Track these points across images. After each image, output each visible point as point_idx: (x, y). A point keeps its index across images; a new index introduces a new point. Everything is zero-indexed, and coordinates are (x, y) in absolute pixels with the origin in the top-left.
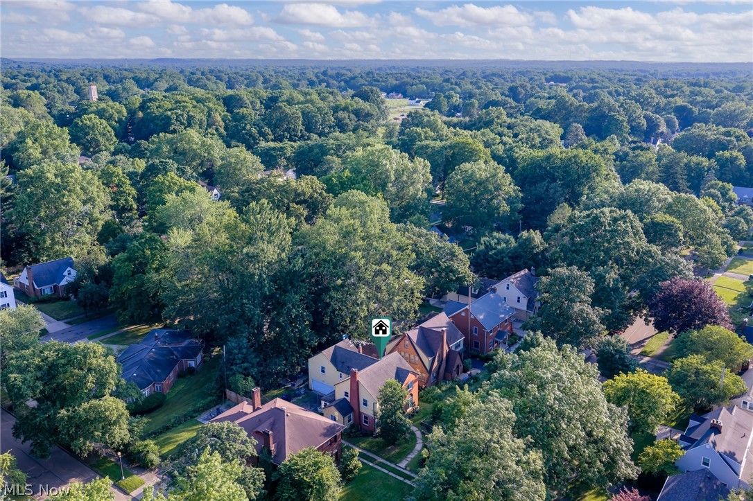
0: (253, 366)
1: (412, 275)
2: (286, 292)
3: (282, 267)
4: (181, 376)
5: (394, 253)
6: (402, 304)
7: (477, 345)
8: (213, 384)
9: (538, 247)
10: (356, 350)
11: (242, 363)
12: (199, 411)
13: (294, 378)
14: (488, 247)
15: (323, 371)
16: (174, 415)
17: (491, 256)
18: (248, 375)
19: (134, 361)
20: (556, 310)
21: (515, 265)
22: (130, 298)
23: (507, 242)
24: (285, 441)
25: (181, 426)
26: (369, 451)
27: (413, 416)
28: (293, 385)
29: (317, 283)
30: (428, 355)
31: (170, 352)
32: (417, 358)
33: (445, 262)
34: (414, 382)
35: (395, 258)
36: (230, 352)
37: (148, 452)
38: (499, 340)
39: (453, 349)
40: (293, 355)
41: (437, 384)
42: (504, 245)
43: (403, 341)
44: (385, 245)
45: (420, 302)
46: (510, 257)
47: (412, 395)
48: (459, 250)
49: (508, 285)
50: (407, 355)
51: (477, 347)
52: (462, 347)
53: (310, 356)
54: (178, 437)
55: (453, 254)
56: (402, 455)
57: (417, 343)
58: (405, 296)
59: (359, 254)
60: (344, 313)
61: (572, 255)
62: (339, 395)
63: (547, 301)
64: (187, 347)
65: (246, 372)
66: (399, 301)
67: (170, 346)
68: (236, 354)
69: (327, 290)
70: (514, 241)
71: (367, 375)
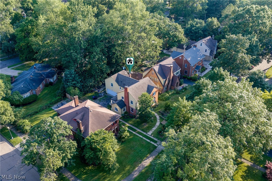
0: (78, 83)
1: (156, 38)
2: (93, 46)
3: (91, 34)
4: (46, 86)
5: (148, 27)
6: (151, 53)
7: (186, 72)
8: (60, 91)
9: (216, 26)
10: (128, 76)
11: (73, 81)
12: (53, 104)
13: (99, 88)
14: (192, 26)
15: (112, 85)
16: (40, 106)
17: (193, 30)
18: (76, 87)
19: (22, 79)
20: (228, 56)
21: (204, 34)
22: (24, 49)
23: (201, 23)
24: (89, 125)
25: (44, 111)
26: (133, 125)
27: (155, 107)
28: (99, 91)
29: (109, 42)
30: (163, 78)
31: (41, 75)
32: (158, 79)
33: (172, 32)
34: (156, 92)
35: (148, 30)
36: (66, 76)
37: (24, 125)
38: (196, 70)
39: (175, 75)
40: (98, 78)
41: (167, 92)
42: (200, 25)
43: (151, 71)
44: (143, 23)
45: (160, 52)
46: (202, 31)
47: (155, 98)
48: (179, 27)
49: (201, 44)
50: (153, 78)
51: (186, 73)
52: (179, 73)
53: (106, 78)
54: (42, 117)
55: (176, 29)
56: (149, 129)
57: (158, 72)
58: (153, 49)
59: (129, 27)
60: (122, 58)
61: (234, 29)
62: (119, 98)
63: (224, 52)
64: (49, 73)
65: (74, 86)
66: (150, 51)
67: (41, 72)
68: (69, 77)
69: (114, 46)
70: (204, 23)
71: (133, 89)
